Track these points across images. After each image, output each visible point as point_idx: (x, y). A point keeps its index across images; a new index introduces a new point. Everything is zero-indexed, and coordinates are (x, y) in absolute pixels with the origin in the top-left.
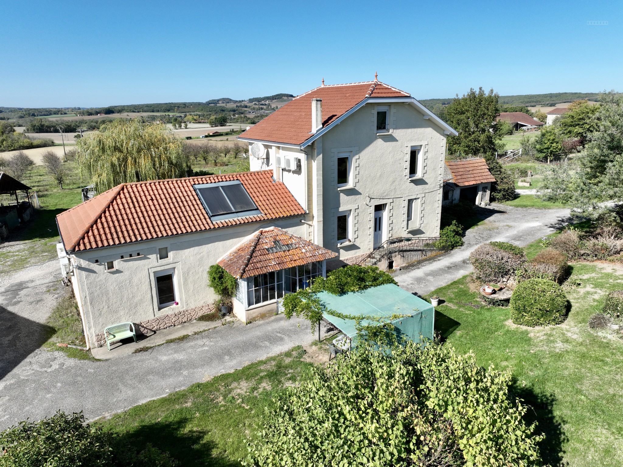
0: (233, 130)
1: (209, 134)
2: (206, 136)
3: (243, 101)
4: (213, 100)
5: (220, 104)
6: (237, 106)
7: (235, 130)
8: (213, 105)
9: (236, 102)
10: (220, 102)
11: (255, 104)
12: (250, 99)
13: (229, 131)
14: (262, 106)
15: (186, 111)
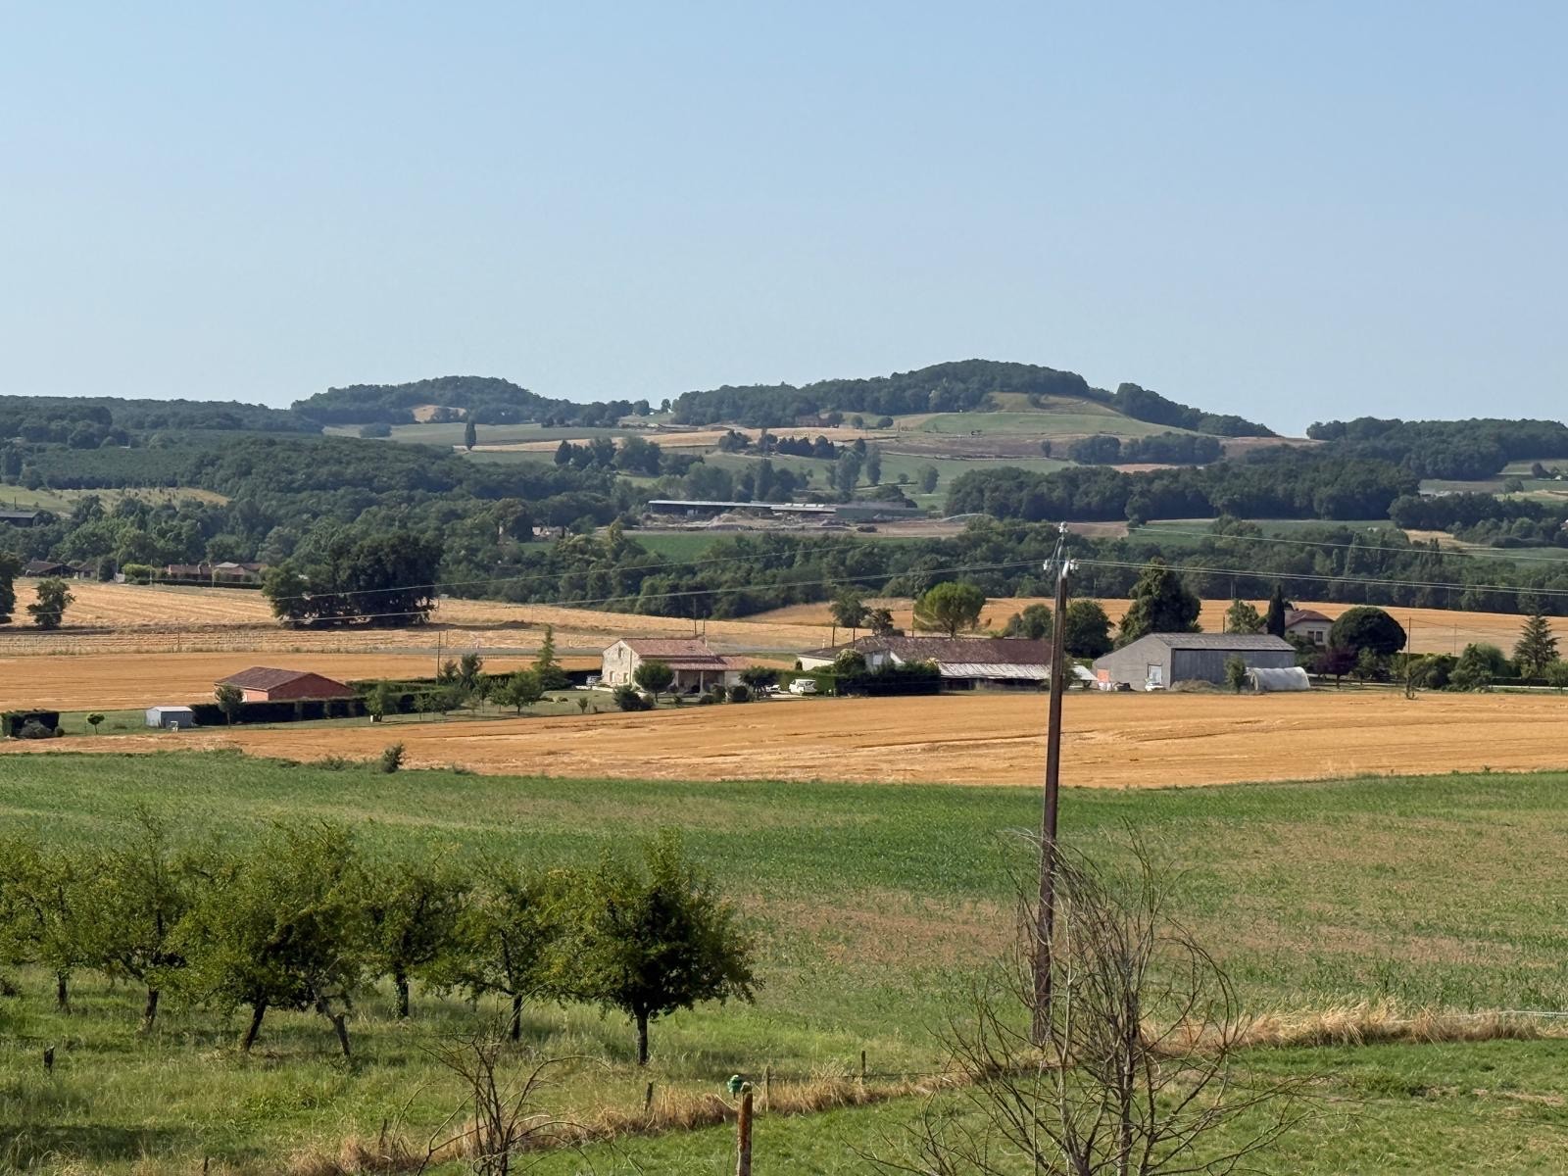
0: (471, 663)
1: (231, 697)
2: (205, 716)
3: (623, 408)
4: (360, 393)
5: (424, 428)
6: (565, 452)
7: (490, 667)
8: (353, 431)
9: (559, 414)
10: (424, 413)
11: (736, 443)
12: (689, 398)
13: (430, 669)
14: (792, 463)
15: (103, 470)
